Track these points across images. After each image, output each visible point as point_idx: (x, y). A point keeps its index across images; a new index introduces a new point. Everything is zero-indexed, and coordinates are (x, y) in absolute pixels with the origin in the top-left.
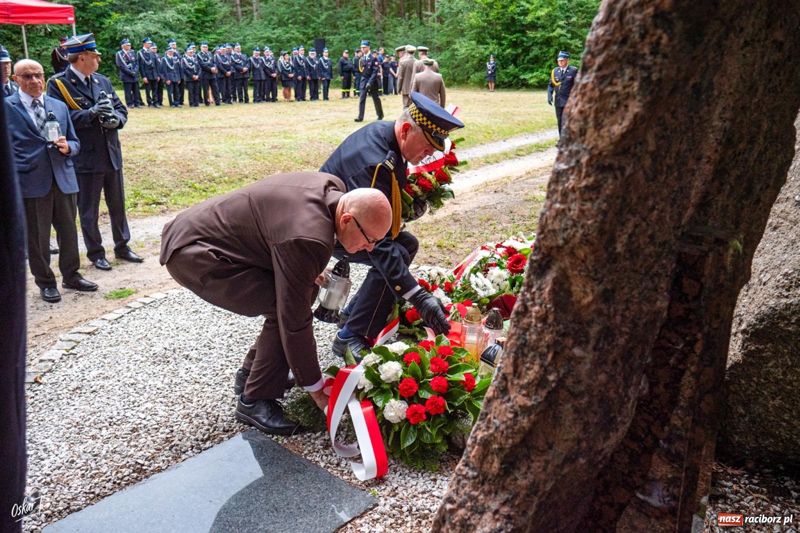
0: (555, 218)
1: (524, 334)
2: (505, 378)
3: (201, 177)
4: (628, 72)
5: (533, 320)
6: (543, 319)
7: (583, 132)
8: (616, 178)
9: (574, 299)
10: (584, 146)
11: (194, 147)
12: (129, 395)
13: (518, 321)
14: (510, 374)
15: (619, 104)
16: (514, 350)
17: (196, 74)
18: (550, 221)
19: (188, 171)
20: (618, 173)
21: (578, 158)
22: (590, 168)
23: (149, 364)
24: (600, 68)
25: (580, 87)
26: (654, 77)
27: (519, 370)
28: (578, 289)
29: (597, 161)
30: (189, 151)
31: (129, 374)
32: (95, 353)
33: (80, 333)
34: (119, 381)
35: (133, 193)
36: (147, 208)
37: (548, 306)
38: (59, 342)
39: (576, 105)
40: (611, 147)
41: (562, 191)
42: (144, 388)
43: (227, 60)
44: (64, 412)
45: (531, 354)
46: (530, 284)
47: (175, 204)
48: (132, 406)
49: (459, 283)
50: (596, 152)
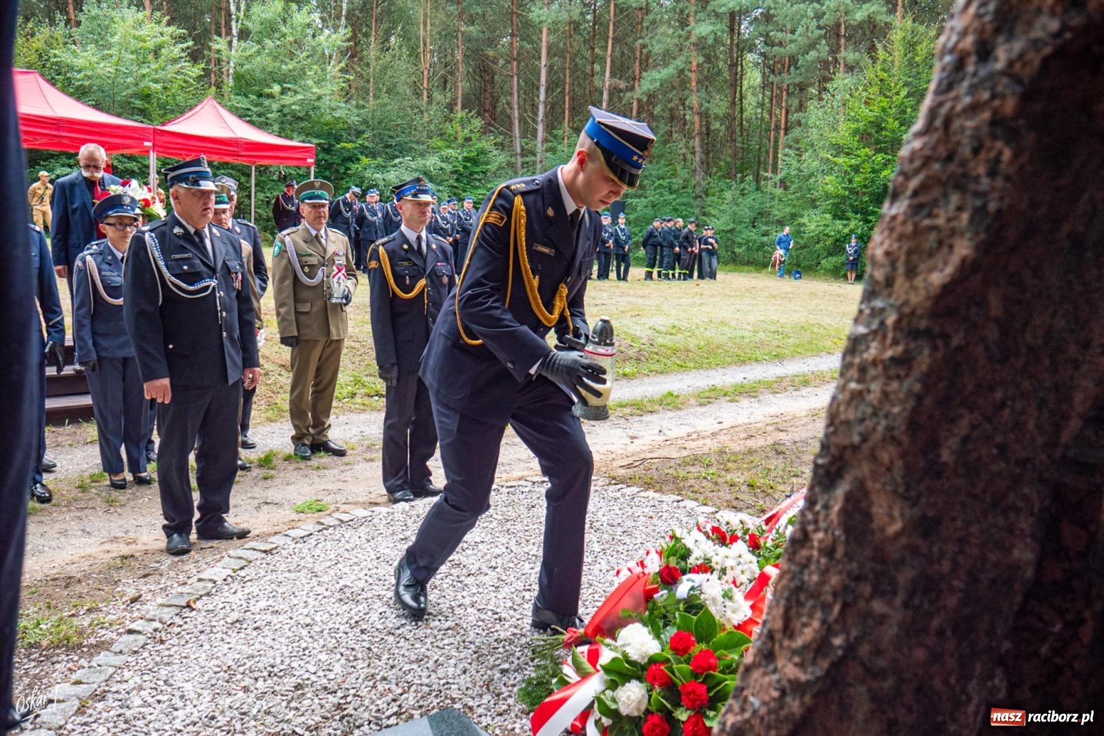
0: (849, 403)
1: (801, 572)
2: (771, 636)
4: (955, 199)
5: (815, 553)
6: (829, 552)
7: (889, 282)
8: (935, 348)
9: (875, 525)
10: (892, 301)
12: (301, 638)
13: (794, 553)
14: (778, 631)
15: (940, 243)
16: (786, 594)
18: (842, 409)
20: (940, 343)
21: (882, 318)
22: (899, 335)
23: (334, 600)
24: (915, 193)
25: (887, 219)
26: (992, 206)
27: (792, 625)
28: (881, 511)
29: (909, 323)
31: (305, 611)
32: (267, 578)
33: (254, 550)
34: (291, 618)
36: (367, 400)
37: (837, 533)
38: (226, 559)
39: (882, 243)
40: (928, 304)
41: (860, 364)
42: (322, 632)
44: (215, 650)
45: (810, 603)
46: (813, 499)
48: (301, 653)
49: (771, 537)
50: (907, 310)
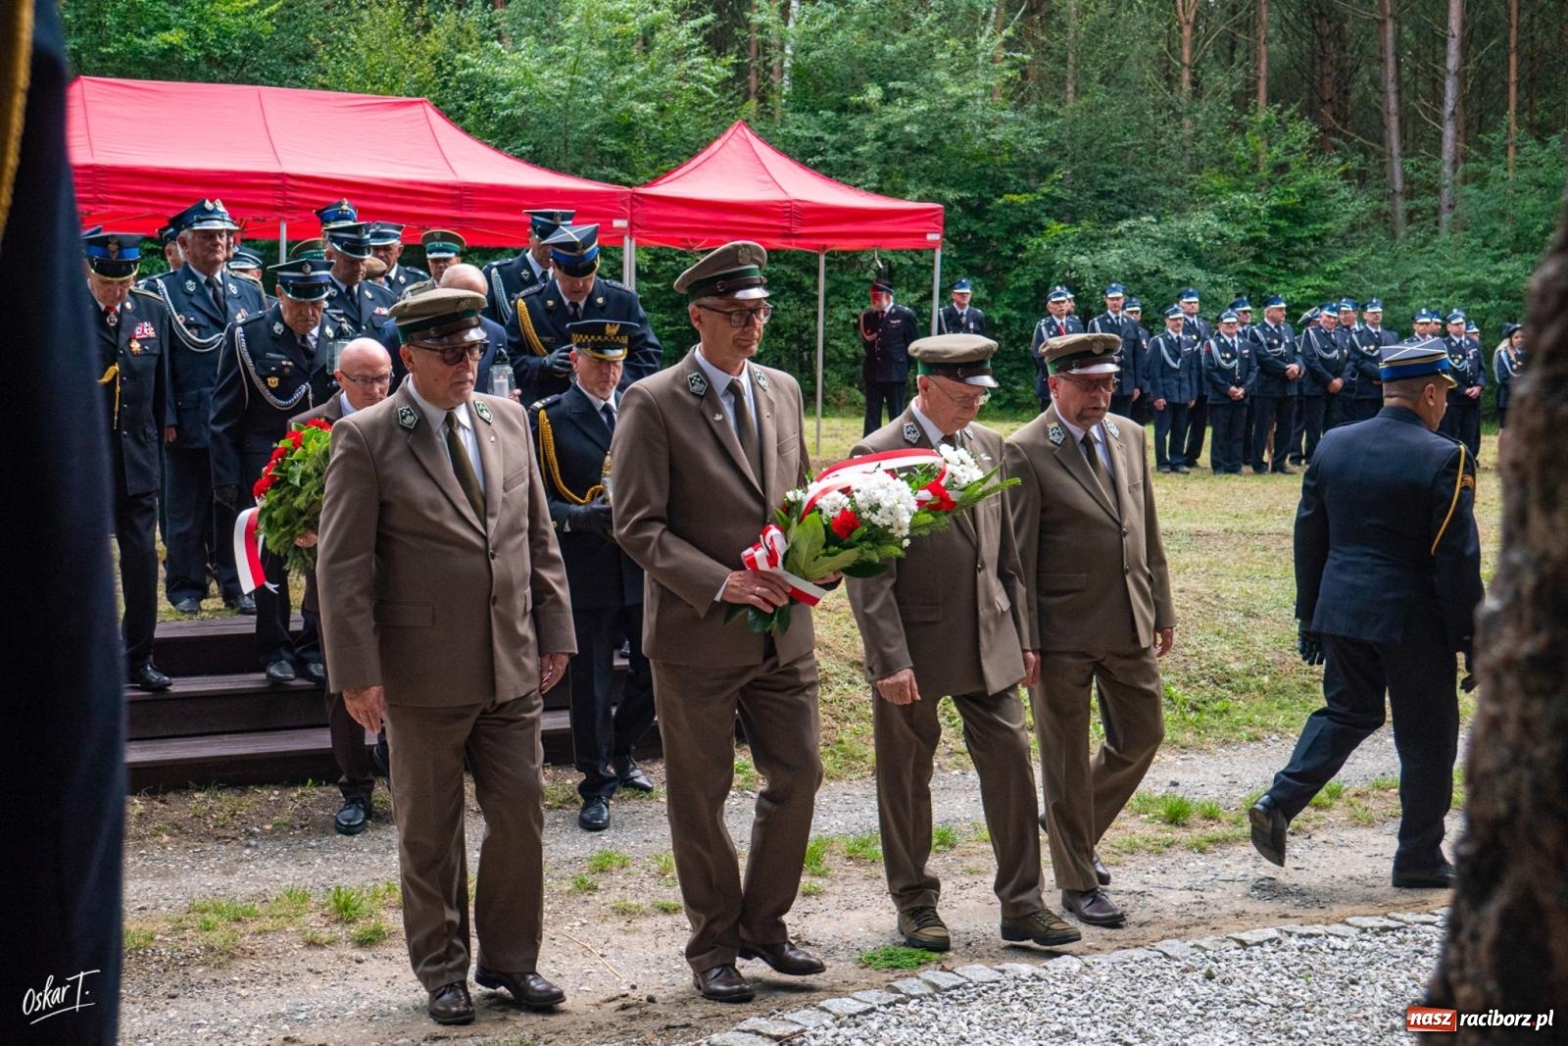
3: (1193, 668)
11: (1193, 583)
17: (1238, 386)
43: (1335, 345)
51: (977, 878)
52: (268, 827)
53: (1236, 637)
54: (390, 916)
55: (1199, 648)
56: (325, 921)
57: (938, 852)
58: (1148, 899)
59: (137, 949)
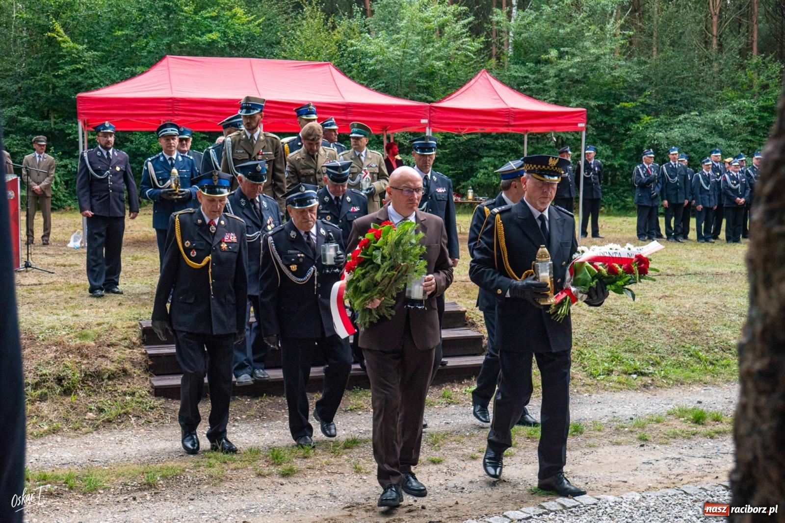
3: (711, 343)
11: (712, 300)
17: (741, 197)
19: (693, 333)
30: (701, 305)
35: (609, 354)
47: (665, 377)
51: (593, 449)
52: (244, 417)
53: (734, 327)
54: (298, 462)
55: (714, 332)
56: (267, 464)
57: (573, 435)
58: (682, 462)
59: (176, 476)
